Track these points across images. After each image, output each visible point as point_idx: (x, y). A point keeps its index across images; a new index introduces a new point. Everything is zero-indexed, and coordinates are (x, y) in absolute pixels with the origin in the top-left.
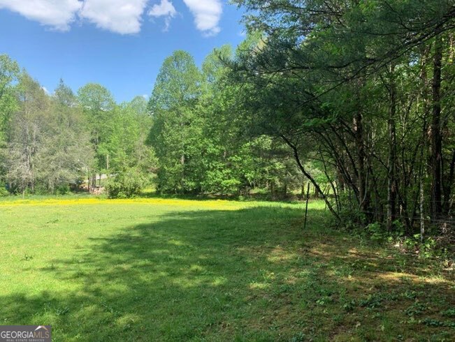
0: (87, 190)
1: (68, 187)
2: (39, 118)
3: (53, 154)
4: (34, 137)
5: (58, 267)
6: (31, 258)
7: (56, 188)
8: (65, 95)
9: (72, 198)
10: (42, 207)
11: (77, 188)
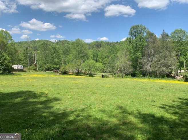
0: (174, 77)
1: (165, 75)
2: (154, 47)
3: (159, 61)
4: (152, 54)
5: (166, 108)
6: (155, 102)
7: (160, 75)
8: (165, 36)
9: (167, 80)
10: (155, 82)
11: (169, 76)
